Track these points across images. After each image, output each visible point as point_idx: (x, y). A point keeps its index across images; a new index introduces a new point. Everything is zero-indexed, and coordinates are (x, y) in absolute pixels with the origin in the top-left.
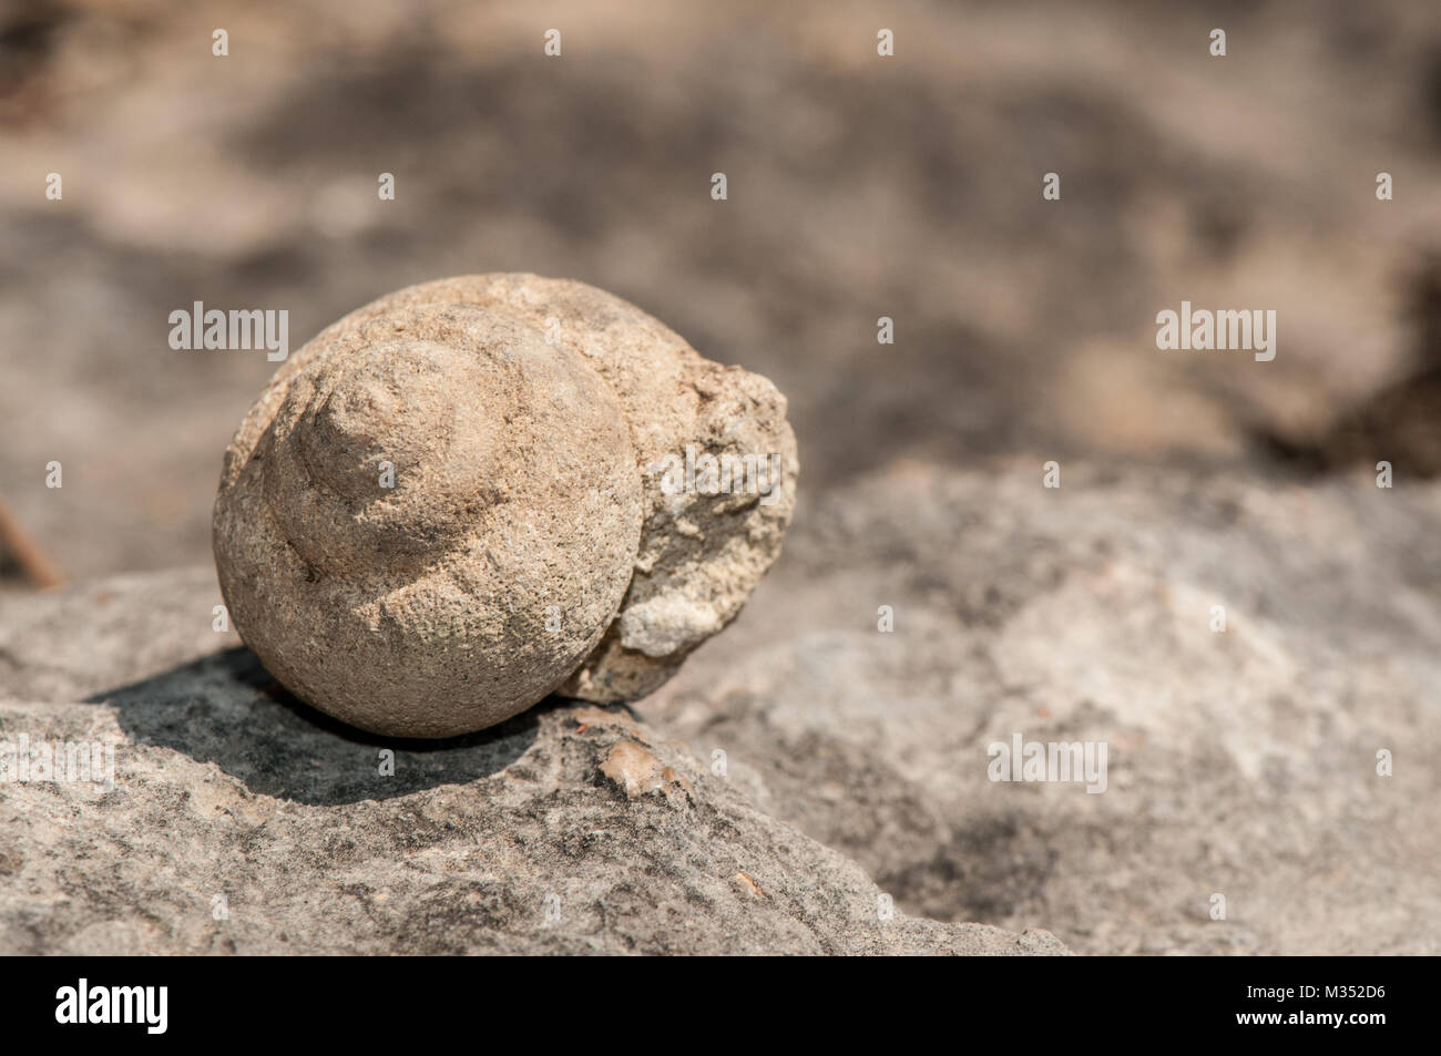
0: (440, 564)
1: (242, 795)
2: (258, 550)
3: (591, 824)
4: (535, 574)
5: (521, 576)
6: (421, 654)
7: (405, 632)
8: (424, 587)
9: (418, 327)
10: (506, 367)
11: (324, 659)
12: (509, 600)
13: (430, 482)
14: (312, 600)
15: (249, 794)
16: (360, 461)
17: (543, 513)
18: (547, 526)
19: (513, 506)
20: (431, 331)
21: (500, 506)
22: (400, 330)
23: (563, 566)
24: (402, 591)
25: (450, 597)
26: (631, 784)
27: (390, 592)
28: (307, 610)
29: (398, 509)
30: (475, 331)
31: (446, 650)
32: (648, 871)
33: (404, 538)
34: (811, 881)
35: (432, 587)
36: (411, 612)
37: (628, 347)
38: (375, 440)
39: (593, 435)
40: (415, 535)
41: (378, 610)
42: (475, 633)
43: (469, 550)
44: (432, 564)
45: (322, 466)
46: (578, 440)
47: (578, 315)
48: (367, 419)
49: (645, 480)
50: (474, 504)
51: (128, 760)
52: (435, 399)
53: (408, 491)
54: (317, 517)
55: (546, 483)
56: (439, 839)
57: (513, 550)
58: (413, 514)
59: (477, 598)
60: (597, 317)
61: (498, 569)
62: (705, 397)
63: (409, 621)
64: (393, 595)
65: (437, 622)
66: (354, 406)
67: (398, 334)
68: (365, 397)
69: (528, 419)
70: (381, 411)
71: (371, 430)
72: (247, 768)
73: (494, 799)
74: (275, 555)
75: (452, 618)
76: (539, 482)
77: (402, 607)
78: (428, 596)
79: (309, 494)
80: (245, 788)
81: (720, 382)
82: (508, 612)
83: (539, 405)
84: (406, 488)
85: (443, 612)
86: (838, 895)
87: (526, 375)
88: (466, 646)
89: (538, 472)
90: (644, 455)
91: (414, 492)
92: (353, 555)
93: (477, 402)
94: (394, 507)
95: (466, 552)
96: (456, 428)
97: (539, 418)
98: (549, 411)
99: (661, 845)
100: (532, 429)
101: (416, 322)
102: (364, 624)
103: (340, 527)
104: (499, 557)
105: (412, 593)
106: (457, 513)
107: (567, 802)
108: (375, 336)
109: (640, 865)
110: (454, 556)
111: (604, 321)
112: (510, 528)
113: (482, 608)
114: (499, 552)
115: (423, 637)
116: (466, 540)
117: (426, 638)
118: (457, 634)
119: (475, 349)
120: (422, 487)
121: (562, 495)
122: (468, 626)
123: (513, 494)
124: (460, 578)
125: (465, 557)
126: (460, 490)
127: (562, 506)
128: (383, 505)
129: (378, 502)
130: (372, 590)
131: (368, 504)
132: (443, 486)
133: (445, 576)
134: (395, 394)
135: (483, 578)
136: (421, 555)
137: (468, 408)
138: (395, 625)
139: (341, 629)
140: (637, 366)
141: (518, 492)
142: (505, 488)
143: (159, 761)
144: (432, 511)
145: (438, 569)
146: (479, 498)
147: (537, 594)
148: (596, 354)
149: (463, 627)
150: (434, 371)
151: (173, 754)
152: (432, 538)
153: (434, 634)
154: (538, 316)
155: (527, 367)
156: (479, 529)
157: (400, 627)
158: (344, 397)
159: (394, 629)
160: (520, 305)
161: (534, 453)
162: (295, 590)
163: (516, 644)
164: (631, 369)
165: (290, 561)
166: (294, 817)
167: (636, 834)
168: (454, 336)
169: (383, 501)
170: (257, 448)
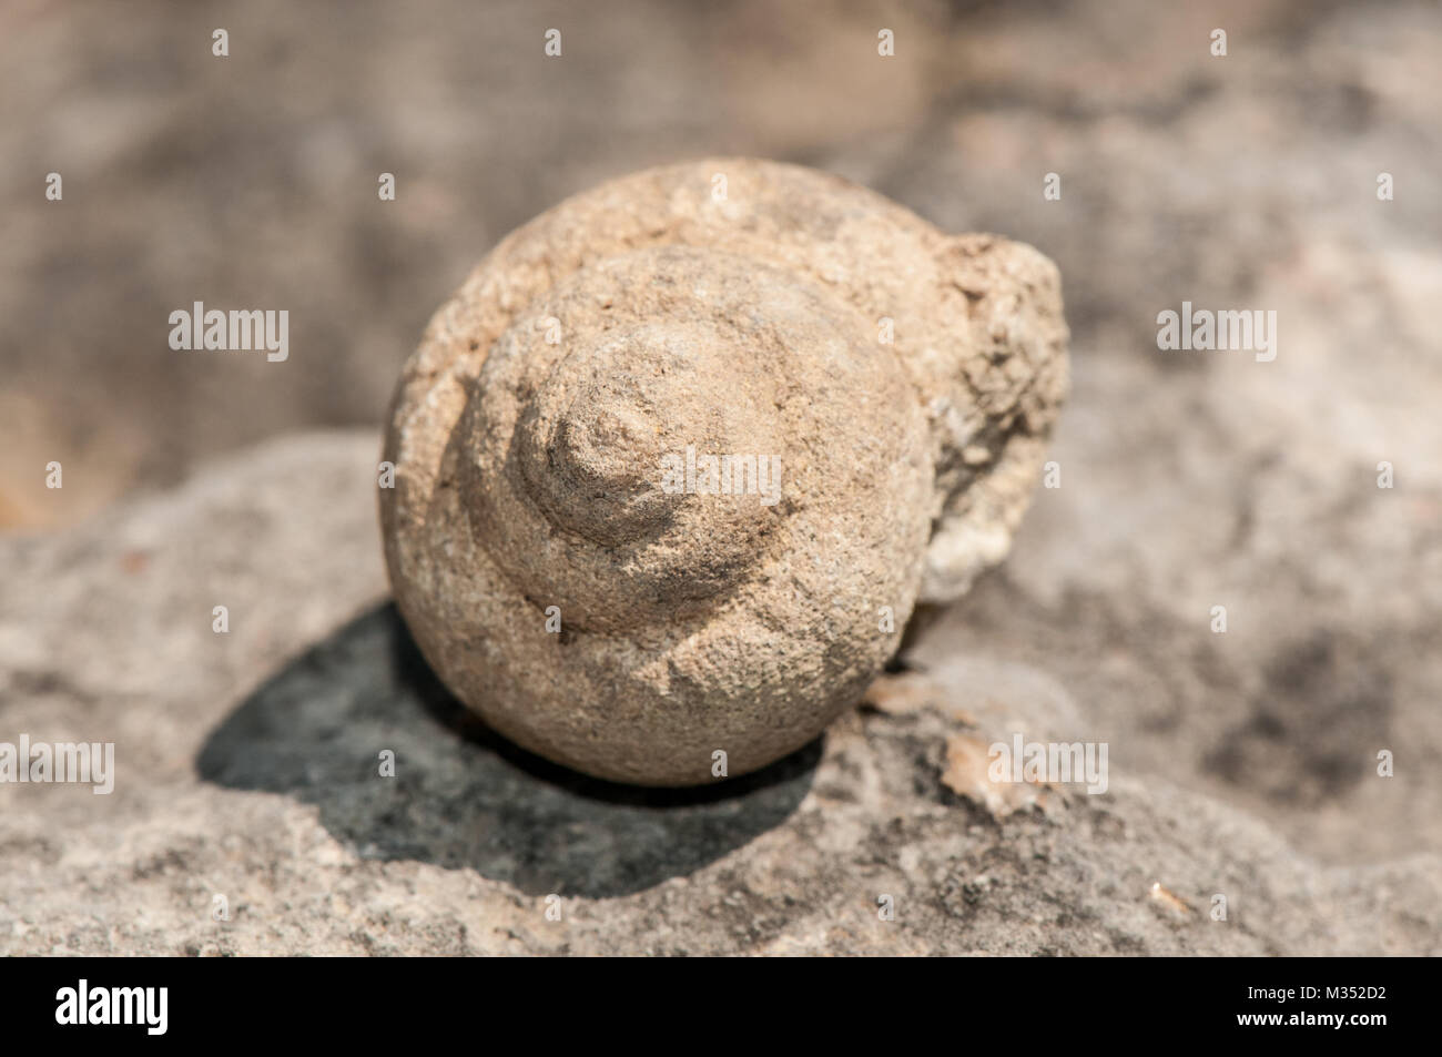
0: (734, 601)
1: (518, 904)
2: (484, 609)
3: (964, 866)
4: (853, 591)
5: (838, 597)
6: (728, 711)
7: (706, 690)
8: (721, 634)
9: (630, 299)
10: (758, 336)
11: (598, 731)
12: (826, 626)
13: (712, 511)
14: (572, 667)
15: (526, 900)
16: (623, 505)
17: (850, 515)
18: (857, 531)
19: (812, 514)
20: (649, 303)
21: (794, 516)
22: (608, 307)
23: (880, 571)
24: (693, 641)
25: (756, 640)
26: (994, 802)
27: (676, 645)
28: (569, 679)
29: (678, 552)
30: (704, 293)
31: (758, 700)
32: (1061, 921)
33: (691, 584)
34: (1214, 857)
35: (730, 632)
36: (710, 666)
37: (870, 257)
38: (639, 479)
39: (881, 397)
40: (704, 576)
41: (666, 669)
42: (791, 675)
43: (768, 579)
44: (724, 602)
45: (571, 515)
46: (867, 411)
47: (794, 224)
48: (625, 454)
49: (932, 421)
50: (767, 524)
51: (371, 893)
52: (695, 405)
53: (688, 528)
54: (571, 572)
55: (846, 477)
56: (785, 922)
57: (823, 569)
58: (697, 554)
59: (790, 635)
60: (819, 222)
61: (809, 596)
62: (973, 297)
63: (709, 678)
64: (681, 649)
65: (744, 672)
66: (601, 439)
67: (607, 312)
68: (615, 426)
69: (804, 400)
70: (641, 441)
71: (634, 468)
72: (506, 862)
73: (822, 842)
74: (510, 615)
75: (763, 664)
76: (838, 478)
77: (697, 662)
78: (729, 644)
79: (553, 545)
80: (518, 894)
81: (983, 272)
82: (827, 641)
83: (813, 379)
84: (683, 525)
85: (750, 660)
86: (1250, 869)
87: (787, 343)
88: (781, 691)
89: (834, 467)
90: (926, 392)
91: (694, 527)
92: (625, 612)
93: (744, 397)
94: (673, 550)
95: (765, 581)
96: (729, 438)
97: (817, 396)
98: (826, 385)
99: (1059, 880)
100: (813, 411)
101: (625, 292)
102: (651, 689)
103: (603, 583)
104: (808, 581)
105: (707, 643)
106: (750, 540)
107: (917, 836)
108: (578, 321)
109: (1049, 916)
110: (751, 588)
111: (829, 226)
112: (815, 543)
113: (797, 645)
114: (808, 576)
115: (728, 692)
116: (761, 566)
117: (733, 692)
118: (771, 681)
119: (710, 317)
120: (704, 519)
121: (866, 487)
122: (782, 669)
123: (809, 500)
124: (765, 615)
125: (765, 588)
126: (750, 513)
127: (869, 501)
128: (657, 549)
129: (651, 547)
130: (653, 646)
131: (637, 551)
132: (729, 514)
133: (745, 615)
134: (647, 412)
135: (793, 610)
136: (711, 597)
137: (737, 408)
138: (692, 685)
139: (620, 697)
140: (891, 281)
141: (815, 496)
142: (797, 494)
143: (407, 884)
144: (721, 546)
145: (732, 608)
146: (771, 515)
147: (857, 612)
148: (841, 278)
149: (777, 672)
150: (682, 368)
151: (417, 869)
152: (723, 575)
153: (741, 686)
154: (746, 235)
155: (785, 331)
156: (775, 549)
157: (698, 685)
158: (584, 427)
159: (690, 689)
160: (719, 223)
161: (823, 443)
162: (547, 656)
163: (837, 671)
164: (881, 285)
165: (530, 619)
166: (592, 924)
167: (1023, 869)
168: (680, 304)
169: (657, 544)
170: (442, 471)
